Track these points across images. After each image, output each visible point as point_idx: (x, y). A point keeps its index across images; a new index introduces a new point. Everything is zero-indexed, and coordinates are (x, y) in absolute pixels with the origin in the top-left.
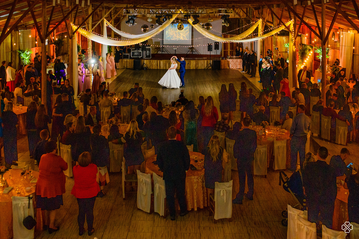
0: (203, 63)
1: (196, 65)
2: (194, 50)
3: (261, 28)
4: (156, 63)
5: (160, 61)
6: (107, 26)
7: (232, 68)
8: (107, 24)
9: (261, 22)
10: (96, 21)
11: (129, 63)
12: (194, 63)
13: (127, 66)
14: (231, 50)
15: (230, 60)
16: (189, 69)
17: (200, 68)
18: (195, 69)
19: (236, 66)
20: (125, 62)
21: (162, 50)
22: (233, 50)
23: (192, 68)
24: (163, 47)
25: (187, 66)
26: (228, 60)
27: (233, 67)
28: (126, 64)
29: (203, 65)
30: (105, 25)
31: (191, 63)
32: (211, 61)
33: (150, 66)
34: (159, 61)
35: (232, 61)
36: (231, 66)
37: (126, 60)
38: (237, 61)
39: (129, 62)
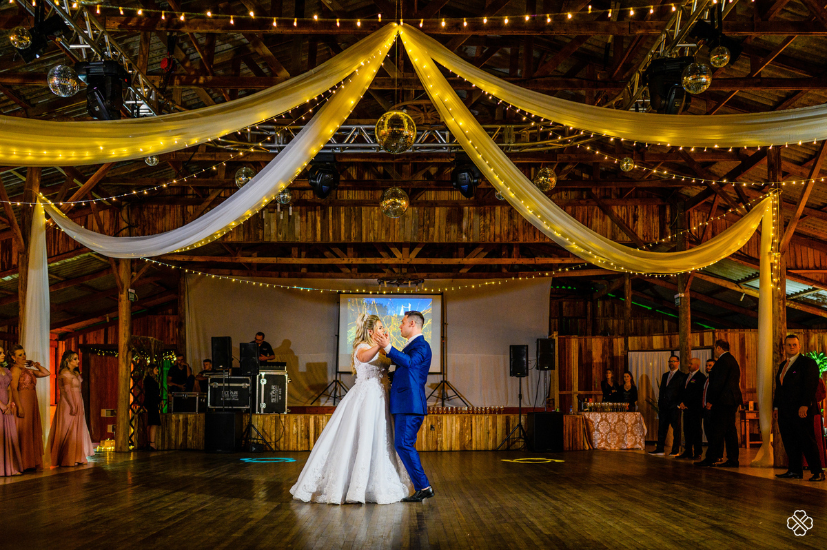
0: (490, 428)
1: (462, 434)
2: (450, 393)
3: (772, 235)
4: (301, 425)
5: (320, 417)
6: (47, 225)
7: (603, 445)
8: (47, 216)
9: (774, 205)
10: (59, 254)
11: (195, 428)
12: (457, 426)
13: (185, 439)
14: (581, 392)
15: (595, 417)
16: (436, 451)
17: (479, 448)
18: (458, 448)
19: (619, 441)
20: (177, 426)
21: (333, 395)
22: (588, 392)
23: (445, 447)
24: (336, 381)
25: (427, 436)
26: (586, 414)
27: (609, 445)
28: (181, 432)
29: (491, 435)
30: (40, 220)
31: (441, 424)
32: (522, 417)
33: (277, 440)
34: (315, 418)
35: (602, 420)
36: (599, 440)
37: (181, 417)
38: (623, 421)
39: (195, 424)
